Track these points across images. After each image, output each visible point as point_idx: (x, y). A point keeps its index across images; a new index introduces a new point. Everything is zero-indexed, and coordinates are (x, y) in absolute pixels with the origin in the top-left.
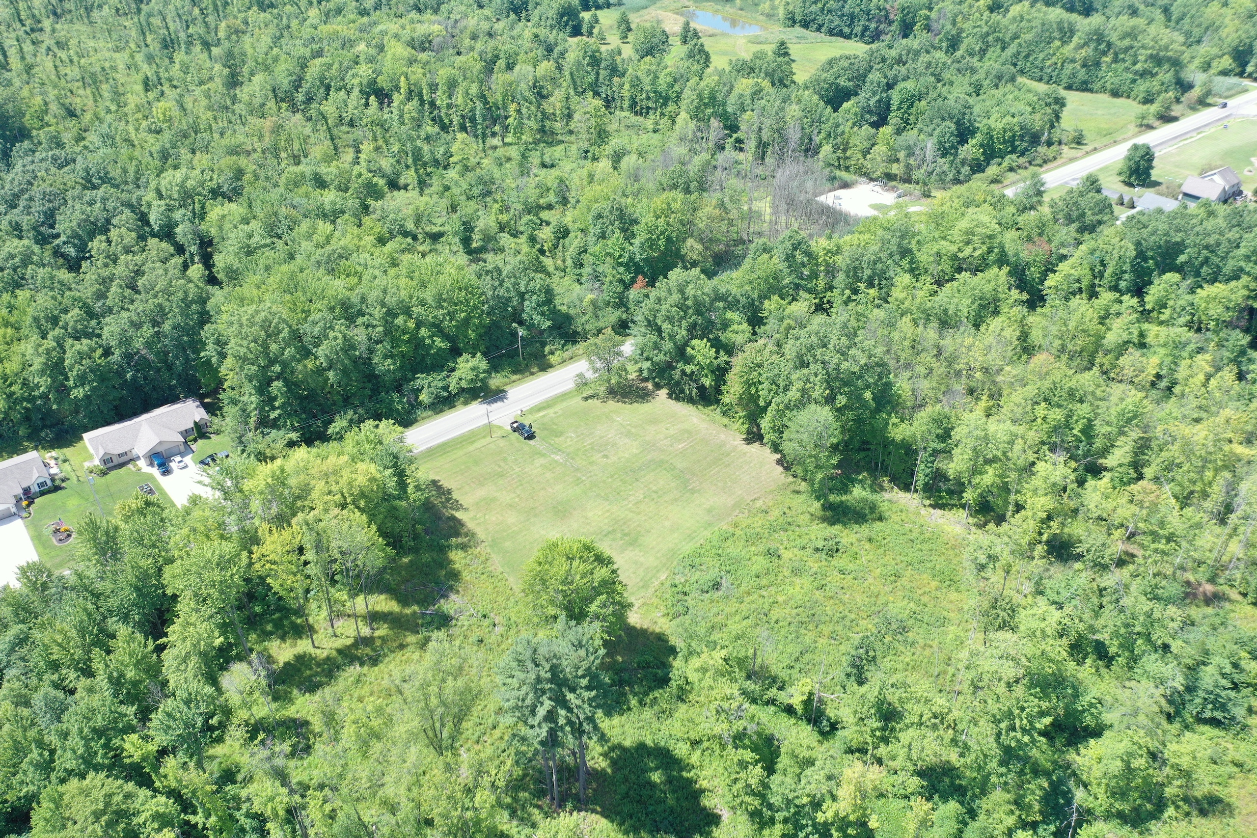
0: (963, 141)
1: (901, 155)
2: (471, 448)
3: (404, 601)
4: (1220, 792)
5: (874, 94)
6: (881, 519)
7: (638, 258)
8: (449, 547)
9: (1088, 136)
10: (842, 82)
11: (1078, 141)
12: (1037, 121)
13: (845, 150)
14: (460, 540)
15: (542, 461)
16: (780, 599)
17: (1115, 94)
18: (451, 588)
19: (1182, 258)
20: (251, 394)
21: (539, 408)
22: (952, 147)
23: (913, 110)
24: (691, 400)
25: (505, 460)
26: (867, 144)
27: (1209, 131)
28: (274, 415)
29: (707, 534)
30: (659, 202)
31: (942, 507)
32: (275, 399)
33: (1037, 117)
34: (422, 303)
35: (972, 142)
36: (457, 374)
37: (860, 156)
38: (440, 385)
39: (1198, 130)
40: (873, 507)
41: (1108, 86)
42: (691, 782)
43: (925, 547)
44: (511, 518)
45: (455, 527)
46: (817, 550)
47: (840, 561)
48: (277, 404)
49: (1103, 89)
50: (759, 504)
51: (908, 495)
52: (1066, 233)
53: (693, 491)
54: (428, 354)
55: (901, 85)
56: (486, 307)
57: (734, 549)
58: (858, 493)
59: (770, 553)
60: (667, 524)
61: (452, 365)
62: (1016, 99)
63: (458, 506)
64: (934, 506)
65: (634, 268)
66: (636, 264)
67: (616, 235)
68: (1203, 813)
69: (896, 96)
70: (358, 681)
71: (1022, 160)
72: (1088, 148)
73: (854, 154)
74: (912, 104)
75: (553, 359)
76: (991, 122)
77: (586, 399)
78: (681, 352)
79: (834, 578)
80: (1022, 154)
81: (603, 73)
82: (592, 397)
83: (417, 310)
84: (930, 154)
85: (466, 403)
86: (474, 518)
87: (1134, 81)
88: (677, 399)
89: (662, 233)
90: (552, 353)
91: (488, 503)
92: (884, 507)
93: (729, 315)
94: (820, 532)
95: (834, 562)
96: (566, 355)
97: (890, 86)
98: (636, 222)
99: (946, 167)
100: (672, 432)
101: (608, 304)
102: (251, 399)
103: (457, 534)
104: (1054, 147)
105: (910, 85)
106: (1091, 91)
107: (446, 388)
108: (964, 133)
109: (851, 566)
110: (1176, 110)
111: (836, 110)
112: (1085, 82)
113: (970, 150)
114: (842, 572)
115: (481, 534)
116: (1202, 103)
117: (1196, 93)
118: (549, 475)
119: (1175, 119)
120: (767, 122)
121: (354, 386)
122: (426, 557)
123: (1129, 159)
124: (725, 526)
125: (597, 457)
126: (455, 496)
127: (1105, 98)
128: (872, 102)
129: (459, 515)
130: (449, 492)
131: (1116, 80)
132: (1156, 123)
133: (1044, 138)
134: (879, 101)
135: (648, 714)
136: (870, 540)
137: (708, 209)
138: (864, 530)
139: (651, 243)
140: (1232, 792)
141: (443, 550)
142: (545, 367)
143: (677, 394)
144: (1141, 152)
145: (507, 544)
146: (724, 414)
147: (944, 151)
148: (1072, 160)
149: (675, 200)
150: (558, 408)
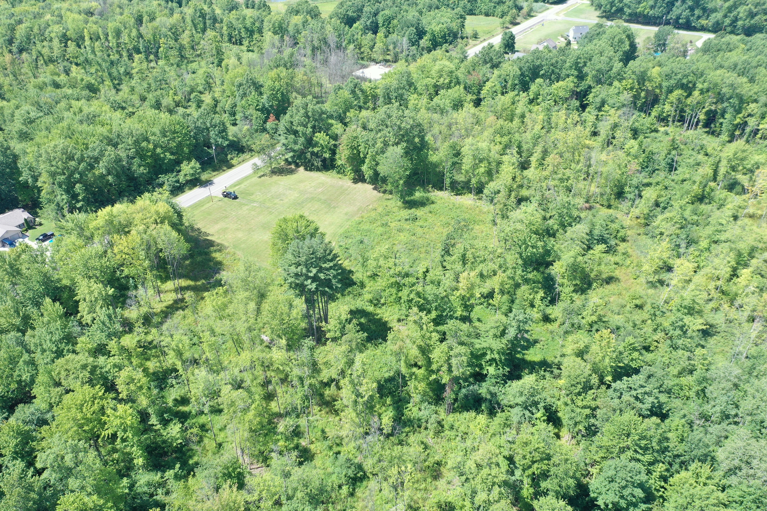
0: (421, 38)
1: (391, 47)
2: (203, 208)
3: (195, 279)
4: (613, 274)
5: (369, 18)
6: (433, 203)
7: (267, 106)
8: (211, 252)
9: (480, 35)
10: (350, 13)
11: (475, 36)
12: (454, 26)
13: (360, 49)
14: (215, 248)
15: (246, 207)
16: (396, 242)
17: (487, 15)
18: (219, 269)
19: (542, 72)
20: (62, 195)
21: (235, 185)
22: (416, 41)
23: (391, 25)
24: (318, 169)
25: (225, 210)
26: (371, 44)
27: (535, 28)
28: (79, 205)
29: (349, 223)
30: (273, 73)
31: (460, 194)
32: (78, 195)
33: (454, 24)
34: (154, 134)
35: (425, 38)
36: (182, 173)
37: (369, 50)
38: (174, 180)
39: (531, 27)
40: (428, 199)
41: (483, 11)
42: (380, 319)
43: (458, 211)
44: (240, 235)
45: (211, 244)
46: (406, 220)
47: (418, 223)
48: (80, 198)
49: (481, 13)
50: (371, 207)
51: (442, 192)
52: (485, 69)
53: (334, 207)
54: (164, 163)
55: (382, 13)
56: (192, 133)
57: (365, 227)
58: (418, 195)
59: (384, 225)
60: (326, 223)
61: (178, 168)
62: (442, 16)
63: (208, 235)
64: (457, 195)
65: (266, 111)
66: (267, 109)
67: (253, 93)
68: (608, 283)
69: (380, 19)
70: (184, 317)
71: (451, 46)
72: (482, 39)
73: (366, 49)
74: (390, 22)
75: (234, 162)
76: (432, 27)
77: (260, 177)
78: (310, 142)
79: (419, 231)
80: (451, 44)
81: (208, 22)
82: (263, 175)
83: (152, 138)
84: (405, 46)
85: (190, 189)
86: (219, 238)
87: (495, 7)
88: (311, 170)
89: (279, 90)
90: (232, 159)
91: (224, 230)
92: (433, 198)
93: (330, 121)
94: (406, 213)
95: (417, 223)
96: (240, 159)
97: (376, 14)
98: (261, 86)
99: (415, 52)
100: (313, 185)
101: (256, 131)
102: (62, 197)
103: (213, 246)
104: (465, 40)
105: (387, 12)
106: (475, 14)
107: (178, 181)
108: (421, 33)
109: (425, 224)
110: (518, 20)
111: (351, 27)
112: (471, 10)
113: (424, 42)
114: (421, 227)
115: (226, 244)
116: (529, 15)
117: (525, 10)
118: (253, 213)
119: (518, 24)
120: (316, 36)
121: (124, 184)
122: (199, 259)
123: (504, 39)
124: (357, 219)
125: (276, 201)
126: (203, 230)
127: (482, 17)
128: (368, 23)
129: (209, 238)
130: (199, 229)
131: (486, 7)
132: (510, 26)
133: (459, 36)
134: (372, 22)
135: (347, 298)
136: (431, 212)
137: (300, 76)
138: (427, 209)
139: (273, 97)
140: (617, 273)
141: (208, 254)
142: (230, 166)
143: (310, 167)
144: (509, 35)
145: (243, 246)
146: (338, 172)
147: (413, 43)
148: (475, 45)
149: (281, 72)
150: (245, 183)
